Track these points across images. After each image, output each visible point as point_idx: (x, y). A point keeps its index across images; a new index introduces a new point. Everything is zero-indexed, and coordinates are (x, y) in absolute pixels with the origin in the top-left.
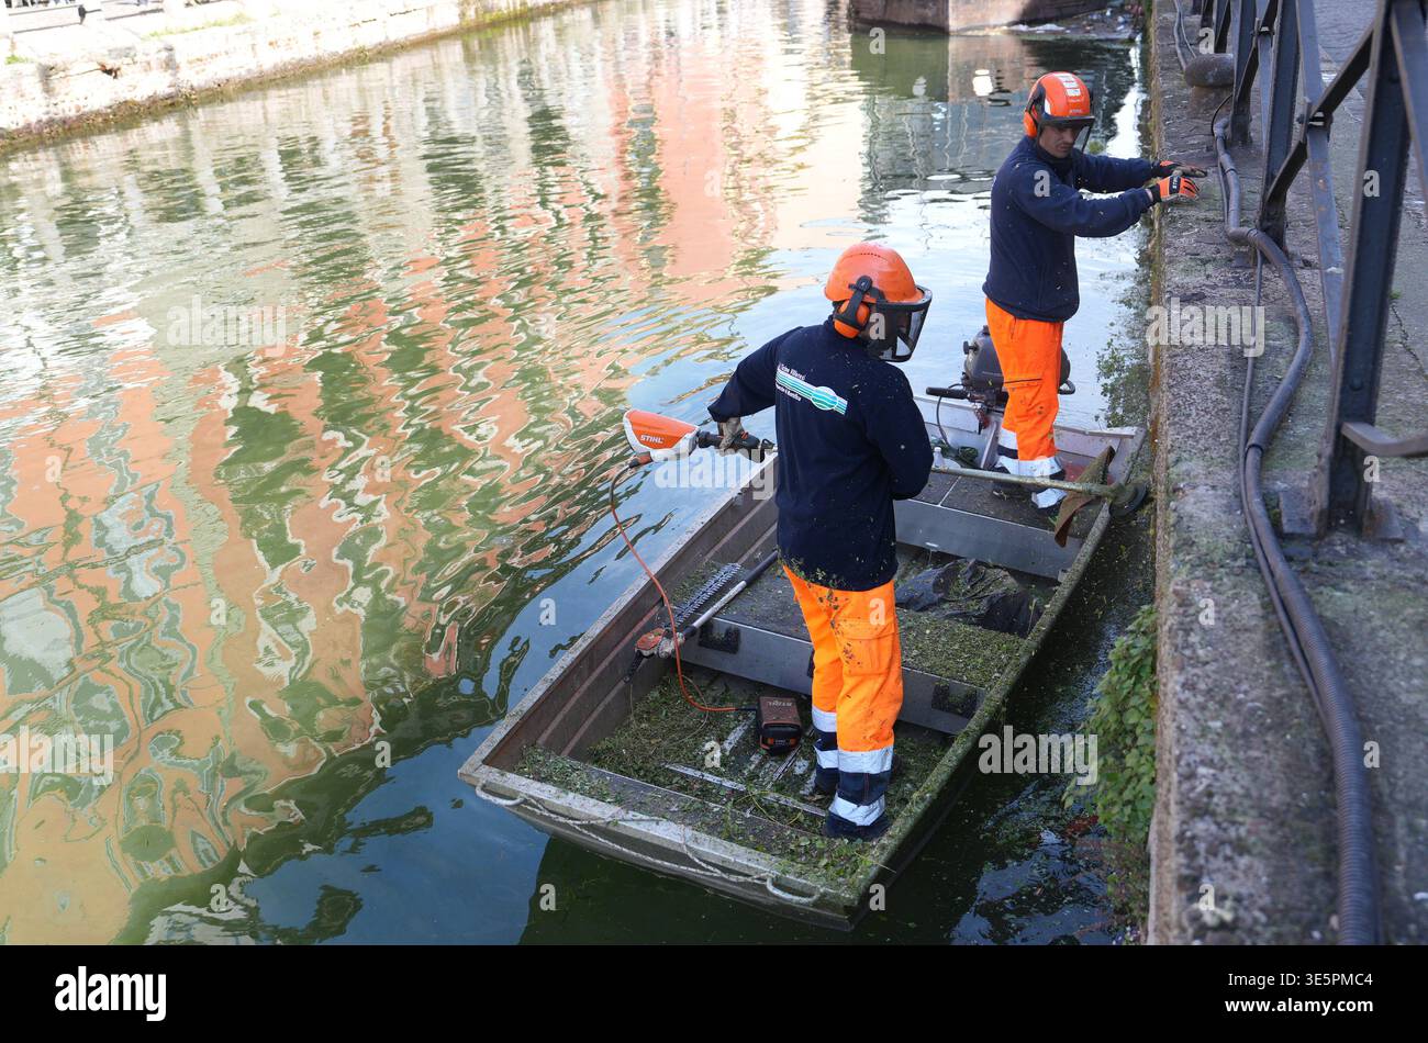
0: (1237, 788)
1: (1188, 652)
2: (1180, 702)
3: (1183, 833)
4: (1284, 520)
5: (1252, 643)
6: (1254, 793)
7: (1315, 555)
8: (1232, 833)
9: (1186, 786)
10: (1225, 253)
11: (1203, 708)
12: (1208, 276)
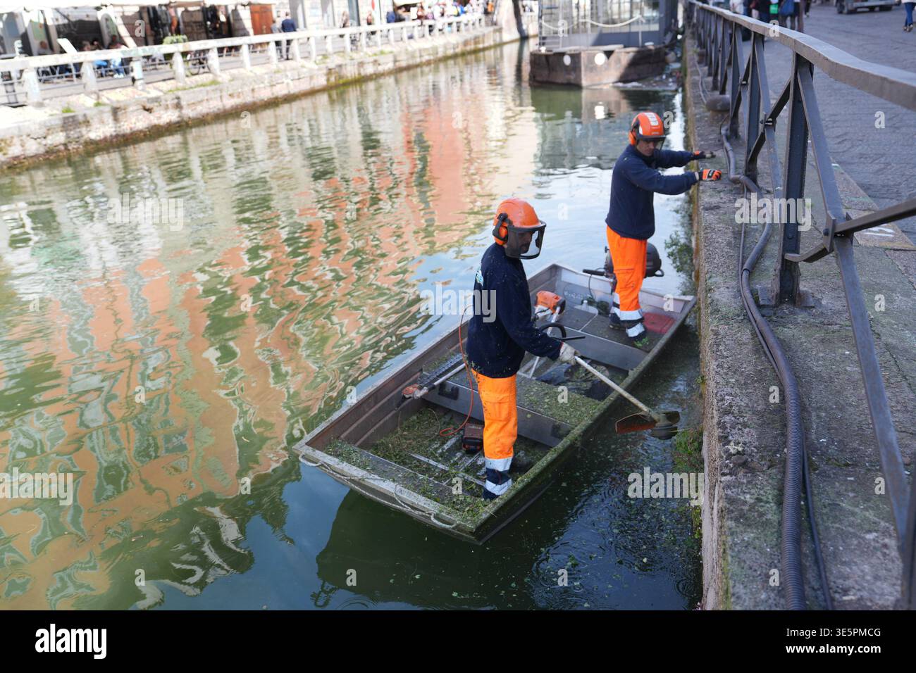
1: (719, 353)
2: (716, 372)
3: (720, 421)
4: (760, 300)
5: (747, 349)
6: (750, 405)
7: (775, 314)
8: (741, 420)
9: (720, 404)
10: (729, 188)
11: (727, 374)
12: (721, 198)
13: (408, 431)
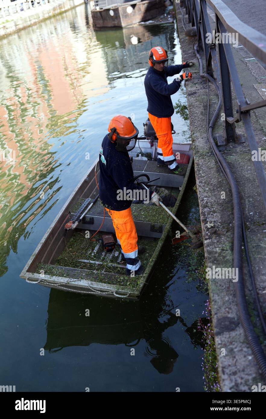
0: (213, 201)
1: (200, 175)
2: (199, 186)
3: (202, 212)
4: (218, 143)
5: (213, 171)
6: (216, 201)
7: (226, 149)
8: (212, 209)
9: (202, 202)
10: (200, 81)
11: (204, 186)
12: (197, 87)
13: (71, 248)
